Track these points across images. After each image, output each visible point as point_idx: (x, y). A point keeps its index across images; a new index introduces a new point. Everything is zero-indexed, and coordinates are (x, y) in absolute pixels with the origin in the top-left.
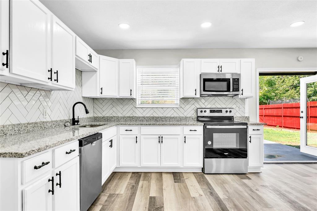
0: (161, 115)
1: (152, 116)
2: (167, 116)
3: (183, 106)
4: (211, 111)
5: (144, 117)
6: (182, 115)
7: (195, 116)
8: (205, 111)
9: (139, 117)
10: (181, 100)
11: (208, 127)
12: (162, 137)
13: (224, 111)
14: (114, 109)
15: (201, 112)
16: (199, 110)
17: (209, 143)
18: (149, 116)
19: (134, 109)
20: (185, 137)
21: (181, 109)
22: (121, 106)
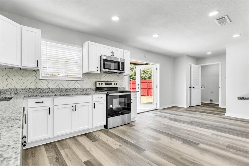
0: (66, 87)
1: (57, 87)
2: (72, 87)
3: (85, 80)
4: (106, 84)
5: (49, 89)
6: (84, 87)
7: (94, 87)
8: (102, 84)
9: (44, 89)
10: (84, 75)
11: (110, 94)
12: (76, 106)
13: (113, 83)
14: (9, 80)
15: (99, 84)
16: (98, 83)
17: (111, 106)
18: (54, 88)
19: (37, 81)
20: (94, 104)
21: (83, 82)
22: (21, 78)
